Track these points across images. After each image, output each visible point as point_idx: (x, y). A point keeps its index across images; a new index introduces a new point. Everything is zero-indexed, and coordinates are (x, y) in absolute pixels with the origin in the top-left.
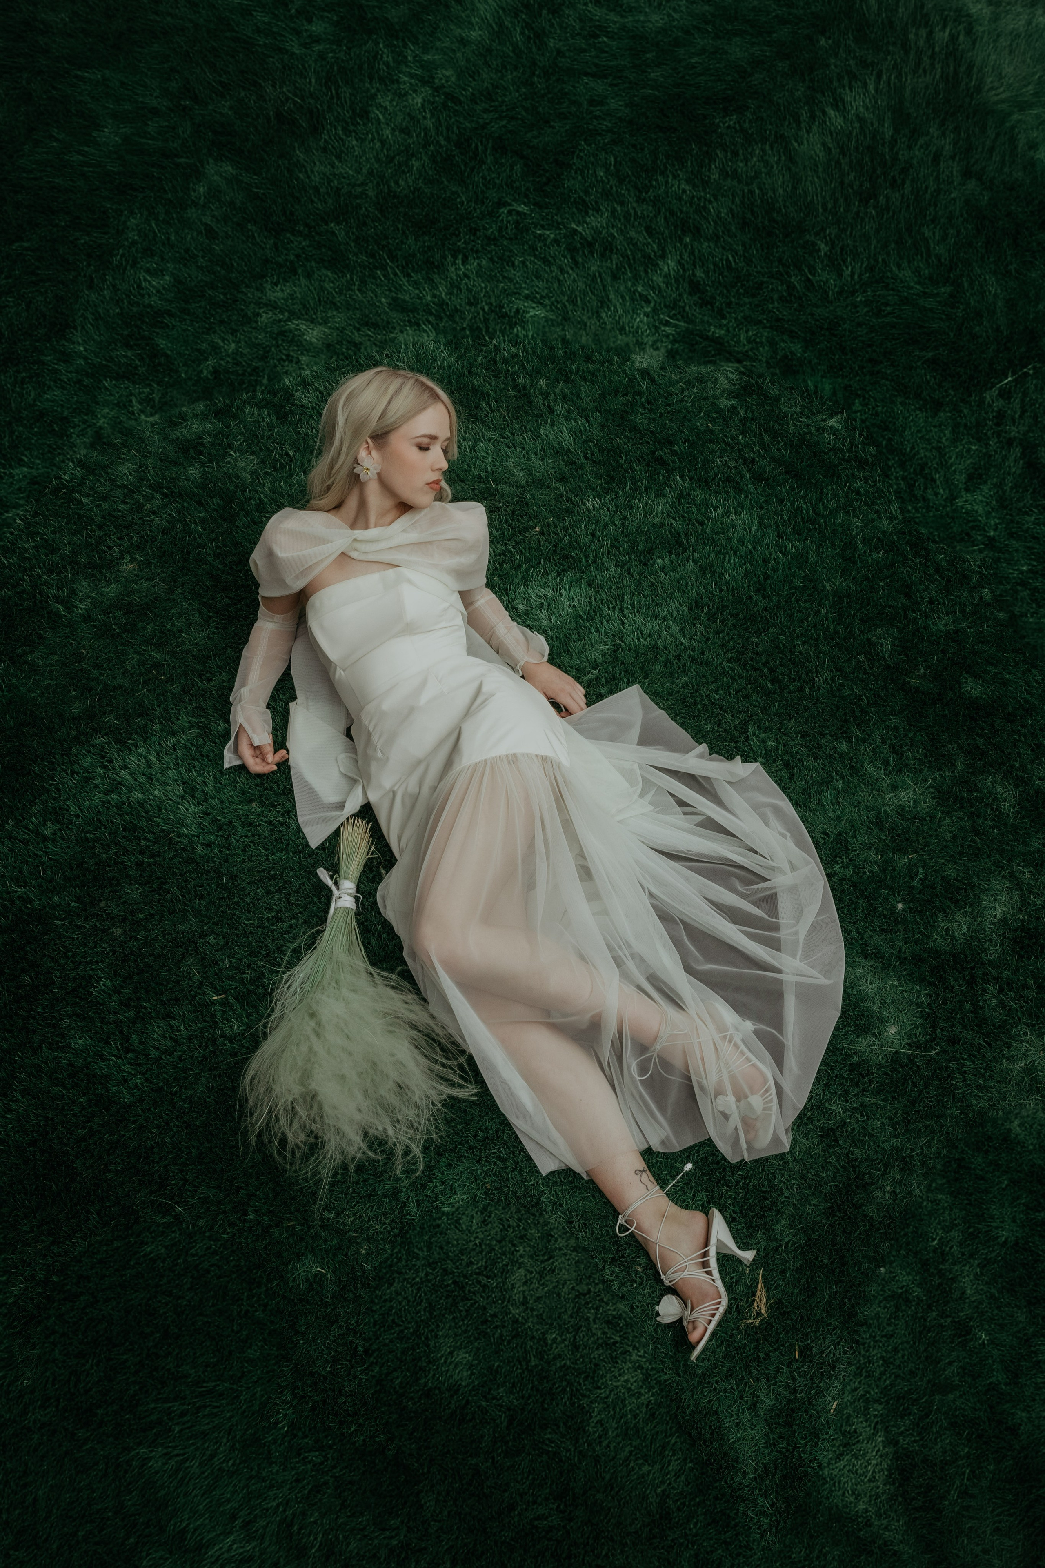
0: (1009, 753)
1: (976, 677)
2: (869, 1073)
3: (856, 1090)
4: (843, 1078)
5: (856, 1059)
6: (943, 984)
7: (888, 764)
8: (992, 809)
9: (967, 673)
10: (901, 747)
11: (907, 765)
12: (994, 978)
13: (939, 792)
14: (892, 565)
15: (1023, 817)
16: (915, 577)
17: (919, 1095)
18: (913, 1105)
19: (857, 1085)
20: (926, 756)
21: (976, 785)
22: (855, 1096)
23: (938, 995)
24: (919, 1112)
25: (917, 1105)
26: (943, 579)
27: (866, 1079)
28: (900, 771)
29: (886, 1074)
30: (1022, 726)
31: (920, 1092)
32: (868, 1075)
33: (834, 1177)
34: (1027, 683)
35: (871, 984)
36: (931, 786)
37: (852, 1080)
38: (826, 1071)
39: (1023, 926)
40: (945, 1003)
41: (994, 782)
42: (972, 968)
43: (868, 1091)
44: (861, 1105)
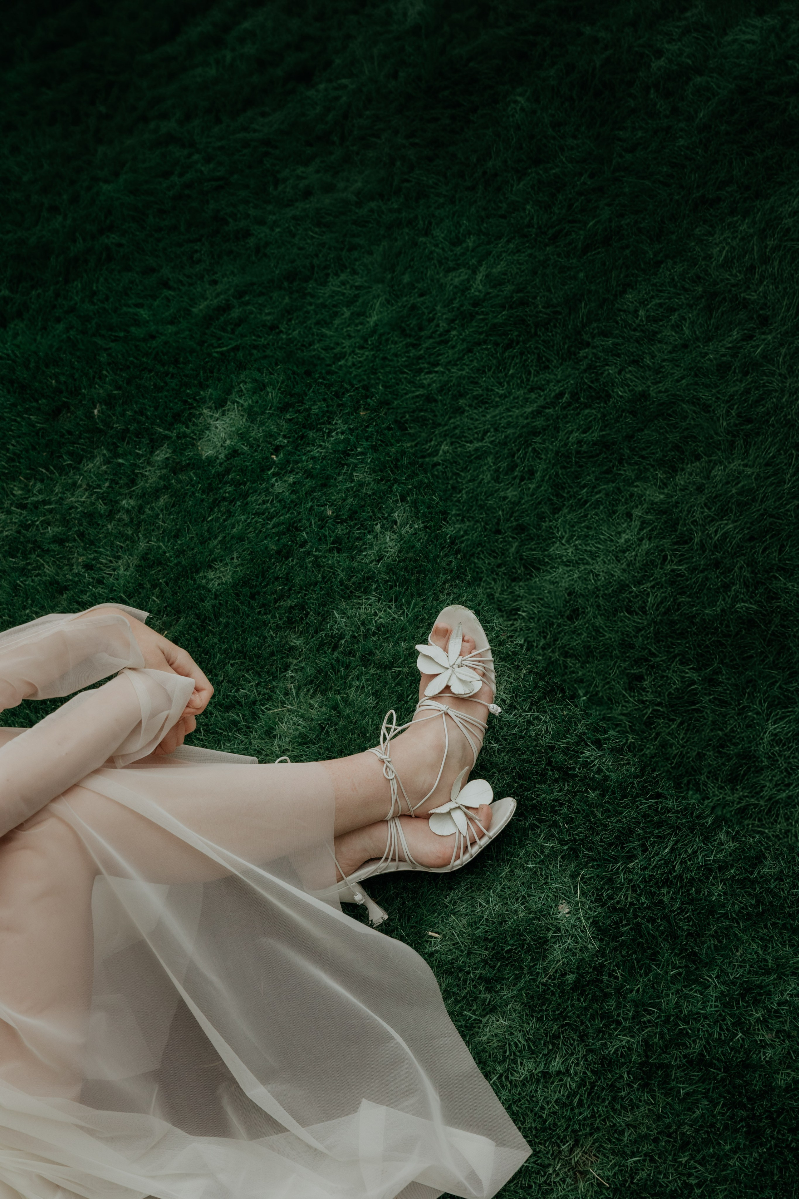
0: (323, 577)
1: (210, 567)
2: (599, 969)
3: (613, 1002)
4: (586, 1009)
5: (571, 978)
6: (545, 809)
7: (235, 723)
8: (374, 634)
9: (197, 572)
10: (227, 697)
11: (254, 703)
12: (578, 744)
13: (311, 682)
14: (15, 588)
15: (409, 604)
16: (49, 570)
17: (669, 922)
18: (676, 937)
19: (606, 996)
20: (259, 674)
21: (332, 637)
22: (618, 1007)
23: (555, 824)
24: (689, 934)
25: (679, 933)
26: (75, 540)
27: (605, 978)
28: (255, 716)
29: (615, 949)
30: (302, 546)
31: (665, 917)
32: (600, 973)
33: (711, 1101)
34: (258, 514)
35: (488, 902)
36: (299, 689)
37: (595, 999)
38: (563, 1026)
39: (537, 673)
40: (570, 821)
41: (343, 613)
42: (549, 763)
43: (623, 986)
44: (636, 1006)
